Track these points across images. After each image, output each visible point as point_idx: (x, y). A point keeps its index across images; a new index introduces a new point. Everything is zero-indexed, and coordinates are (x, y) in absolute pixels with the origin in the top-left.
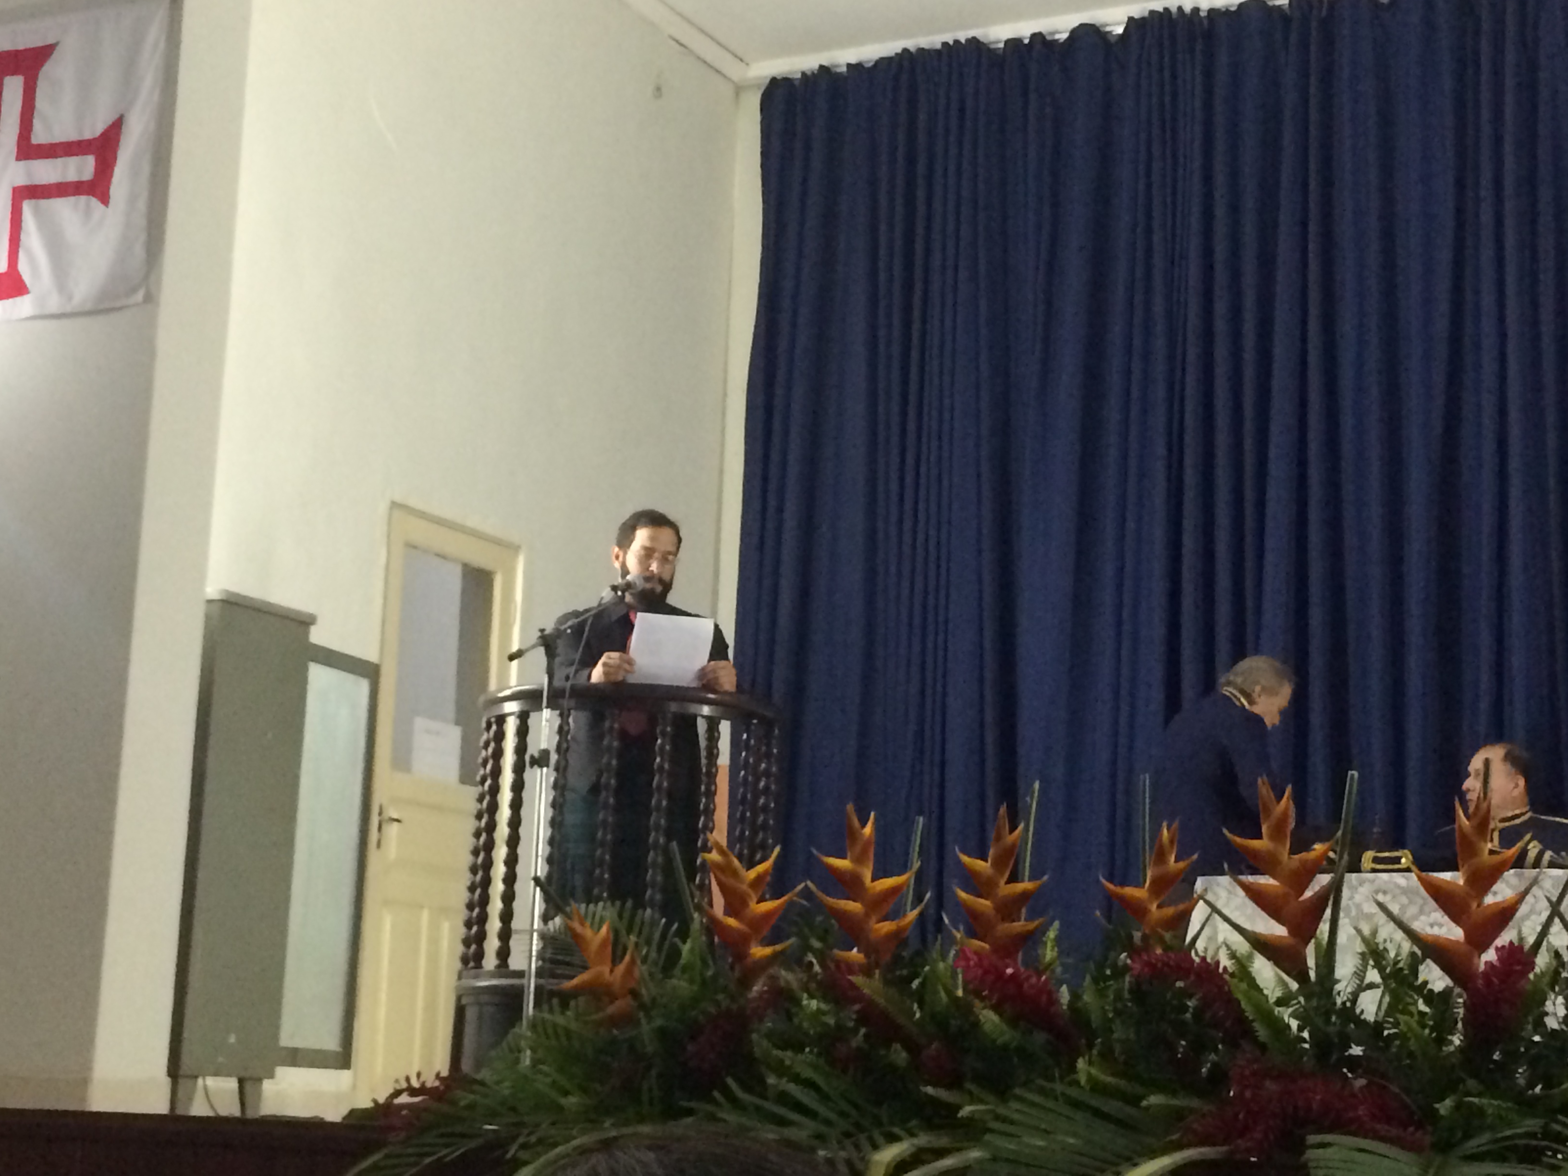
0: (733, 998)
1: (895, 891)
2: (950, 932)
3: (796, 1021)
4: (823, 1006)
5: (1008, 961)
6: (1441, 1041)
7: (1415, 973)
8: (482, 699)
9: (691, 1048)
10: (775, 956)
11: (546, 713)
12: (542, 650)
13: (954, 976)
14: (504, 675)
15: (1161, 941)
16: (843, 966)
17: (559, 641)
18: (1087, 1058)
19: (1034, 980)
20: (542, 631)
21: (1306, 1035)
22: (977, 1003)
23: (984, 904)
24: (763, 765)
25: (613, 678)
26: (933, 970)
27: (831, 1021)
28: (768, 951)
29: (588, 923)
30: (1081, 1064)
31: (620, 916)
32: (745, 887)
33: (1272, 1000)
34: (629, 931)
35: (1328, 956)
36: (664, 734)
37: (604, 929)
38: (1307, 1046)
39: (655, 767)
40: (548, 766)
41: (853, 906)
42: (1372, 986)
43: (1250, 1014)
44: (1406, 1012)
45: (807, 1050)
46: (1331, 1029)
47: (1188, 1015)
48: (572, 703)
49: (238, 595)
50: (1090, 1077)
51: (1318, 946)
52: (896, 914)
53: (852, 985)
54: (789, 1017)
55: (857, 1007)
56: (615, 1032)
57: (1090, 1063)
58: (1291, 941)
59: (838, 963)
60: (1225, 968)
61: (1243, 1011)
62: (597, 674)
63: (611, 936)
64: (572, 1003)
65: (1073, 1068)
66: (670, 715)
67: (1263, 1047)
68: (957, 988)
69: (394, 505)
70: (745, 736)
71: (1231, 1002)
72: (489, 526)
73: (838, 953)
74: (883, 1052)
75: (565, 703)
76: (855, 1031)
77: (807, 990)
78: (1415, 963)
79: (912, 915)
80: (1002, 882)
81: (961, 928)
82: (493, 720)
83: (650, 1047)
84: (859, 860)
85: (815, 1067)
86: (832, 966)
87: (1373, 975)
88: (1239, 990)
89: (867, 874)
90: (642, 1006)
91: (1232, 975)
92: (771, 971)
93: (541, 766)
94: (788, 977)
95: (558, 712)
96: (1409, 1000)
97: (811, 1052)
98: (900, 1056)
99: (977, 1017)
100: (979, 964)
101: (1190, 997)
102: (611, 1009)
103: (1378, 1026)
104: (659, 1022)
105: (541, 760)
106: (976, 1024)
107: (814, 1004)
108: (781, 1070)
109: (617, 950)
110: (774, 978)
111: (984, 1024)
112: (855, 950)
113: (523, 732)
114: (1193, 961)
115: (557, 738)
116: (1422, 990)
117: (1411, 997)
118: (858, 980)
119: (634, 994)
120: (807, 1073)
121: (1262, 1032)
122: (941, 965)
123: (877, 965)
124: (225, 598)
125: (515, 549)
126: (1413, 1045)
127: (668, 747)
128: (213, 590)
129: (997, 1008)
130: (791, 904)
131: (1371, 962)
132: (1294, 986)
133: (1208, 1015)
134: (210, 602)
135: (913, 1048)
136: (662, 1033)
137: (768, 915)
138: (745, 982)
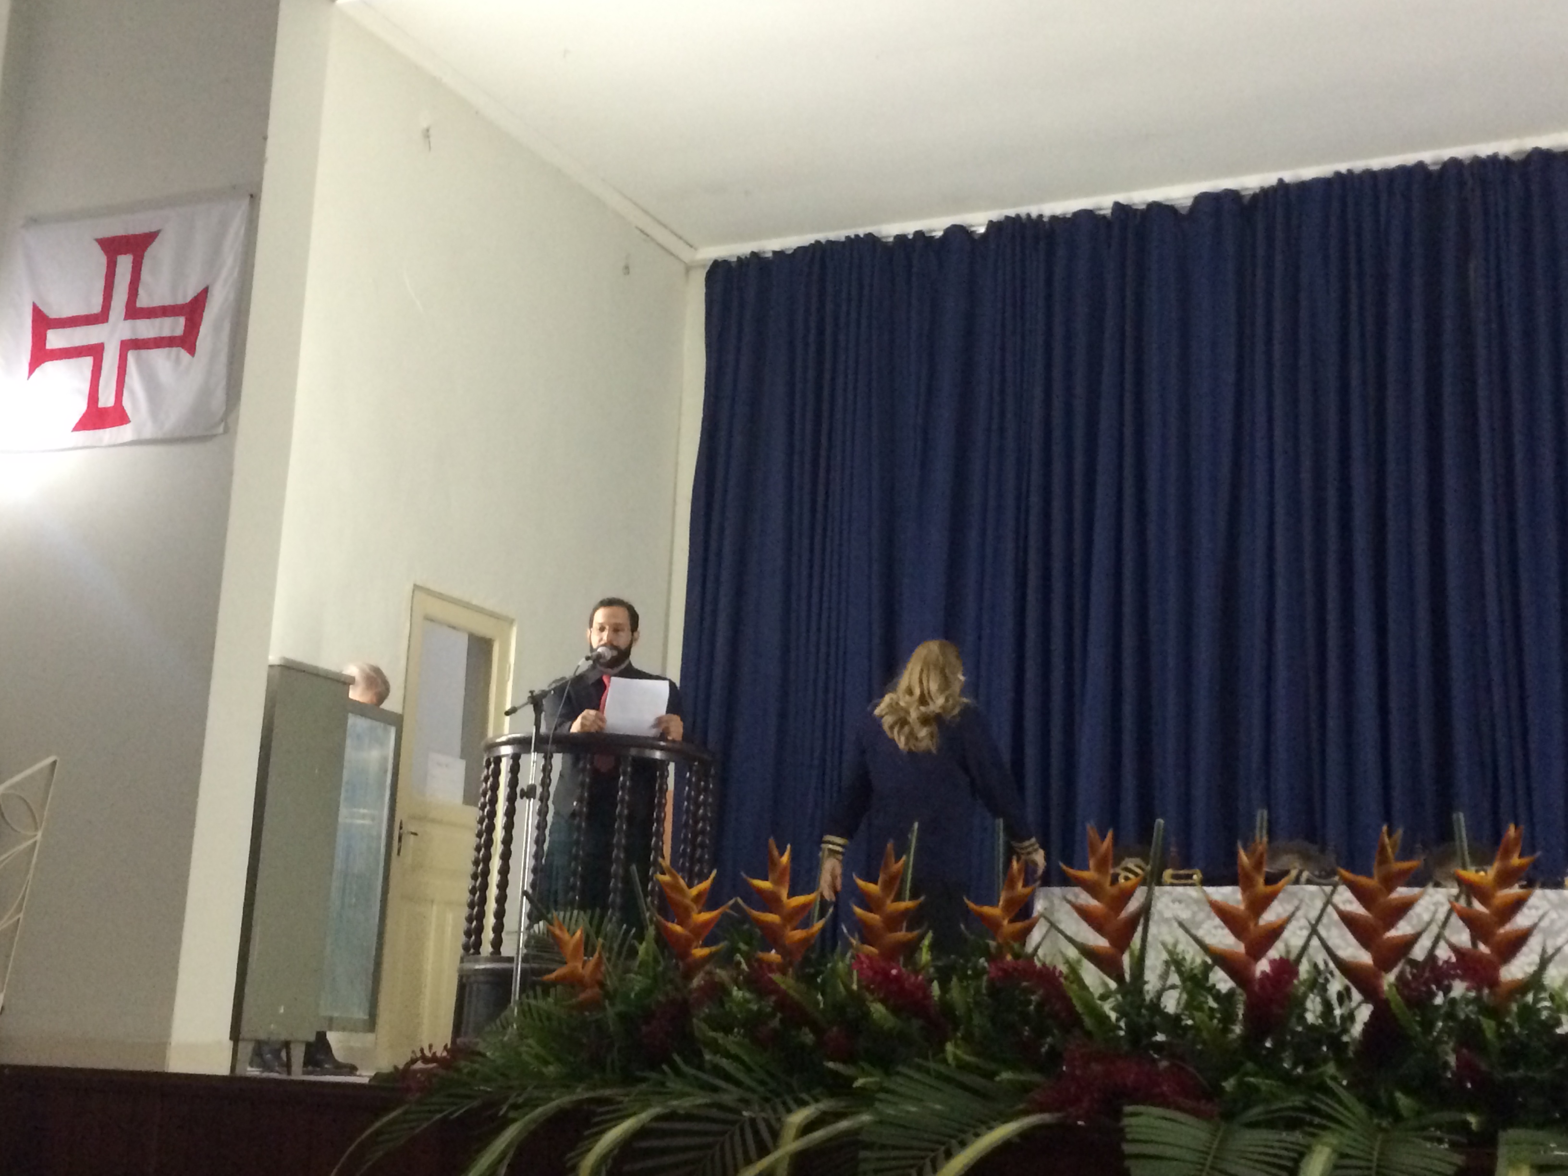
0: (677, 989)
1: (805, 907)
2: (847, 939)
3: (727, 1007)
4: (748, 995)
5: (893, 964)
6: (1226, 1030)
7: (1206, 978)
8: (483, 744)
9: (644, 1029)
10: (711, 956)
11: (534, 756)
12: (530, 708)
13: (850, 974)
14: (499, 726)
15: (1012, 949)
16: (764, 965)
17: (544, 702)
18: (953, 1042)
19: (913, 979)
20: (532, 692)
21: (1122, 1024)
22: (868, 996)
23: (874, 918)
24: (702, 797)
25: (586, 729)
26: (833, 970)
27: (755, 1007)
28: (705, 951)
29: (565, 928)
30: (949, 1047)
31: (591, 923)
32: (688, 902)
33: (1097, 995)
34: (598, 933)
35: (1139, 963)
36: (625, 774)
37: (578, 933)
38: (1122, 1033)
39: (618, 798)
40: (534, 798)
41: (772, 918)
42: (1173, 987)
43: (1079, 1008)
44: (1200, 1008)
45: (736, 1030)
46: (1142, 1022)
47: (1032, 1007)
48: (554, 748)
49: (293, 662)
50: (956, 1057)
51: (1132, 955)
52: (806, 924)
53: (771, 981)
54: (722, 1005)
55: (773, 998)
56: (587, 1013)
57: (956, 1046)
58: (1112, 951)
59: (760, 961)
60: (1061, 972)
61: (1074, 1006)
62: (576, 727)
63: (584, 938)
64: (552, 991)
65: (943, 1050)
66: (630, 758)
67: (1089, 1034)
68: (852, 983)
69: (416, 587)
70: (688, 774)
71: (1065, 999)
72: (490, 604)
73: (761, 955)
74: (793, 1033)
75: (549, 747)
76: (773, 1015)
77: (737, 984)
78: (1207, 969)
79: (818, 925)
80: (888, 902)
81: (857, 936)
82: (492, 759)
83: (612, 1026)
84: (778, 882)
85: (740, 1044)
86: (756, 965)
87: (1174, 978)
88: (1072, 990)
89: (784, 893)
90: (607, 995)
91: (1066, 978)
92: (708, 967)
93: (529, 797)
94: (722, 974)
95: (543, 755)
96: (1202, 999)
97: (739, 1033)
98: (808, 1037)
99: (868, 1008)
100: (871, 967)
101: (1033, 993)
102: (582, 996)
103: (1177, 1018)
104: (620, 1007)
105: (529, 793)
106: (867, 1014)
107: (740, 994)
108: (716, 1048)
109: (588, 947)
110: (710, 973)
111: (873, 1013)
112: (773, 951)
113: (515, 769)
114: (1035, 966)
115: (542, 775)
116: (1212, 990)
117: (1203, 995)
118: (776, 977)
119: (602, 985)
120: (734, 1049)
121: (1088, 1022)
122: (840, 965)
123: (791, 964)
124: (282, 664)
125: (511, 622)
126: (1205, 1035)
127: (628, 783)
128: (274, 658)
129: (883, 1001)
130: (724, 915)
131: (1173, 968)
132: (1113, 985)
133: (1047, 1008)
134: (271, 666)
135: (816, 1029)
136: (622, 1017)
137: (706, 924)
138: (688, 976)
